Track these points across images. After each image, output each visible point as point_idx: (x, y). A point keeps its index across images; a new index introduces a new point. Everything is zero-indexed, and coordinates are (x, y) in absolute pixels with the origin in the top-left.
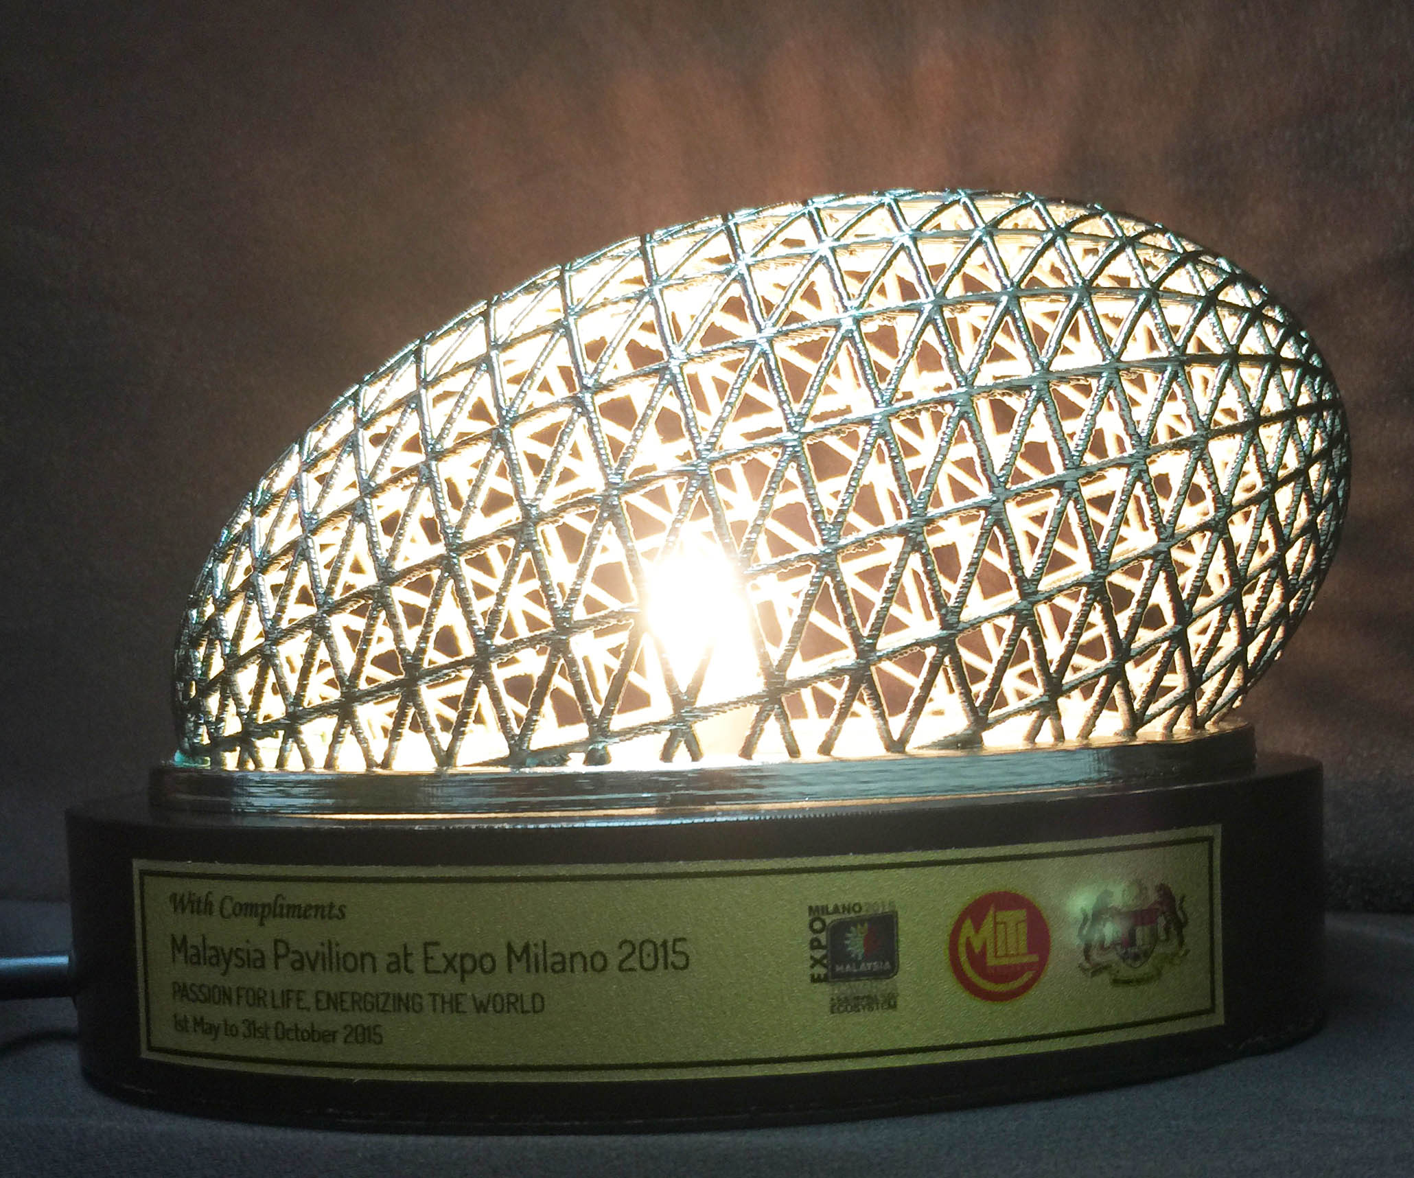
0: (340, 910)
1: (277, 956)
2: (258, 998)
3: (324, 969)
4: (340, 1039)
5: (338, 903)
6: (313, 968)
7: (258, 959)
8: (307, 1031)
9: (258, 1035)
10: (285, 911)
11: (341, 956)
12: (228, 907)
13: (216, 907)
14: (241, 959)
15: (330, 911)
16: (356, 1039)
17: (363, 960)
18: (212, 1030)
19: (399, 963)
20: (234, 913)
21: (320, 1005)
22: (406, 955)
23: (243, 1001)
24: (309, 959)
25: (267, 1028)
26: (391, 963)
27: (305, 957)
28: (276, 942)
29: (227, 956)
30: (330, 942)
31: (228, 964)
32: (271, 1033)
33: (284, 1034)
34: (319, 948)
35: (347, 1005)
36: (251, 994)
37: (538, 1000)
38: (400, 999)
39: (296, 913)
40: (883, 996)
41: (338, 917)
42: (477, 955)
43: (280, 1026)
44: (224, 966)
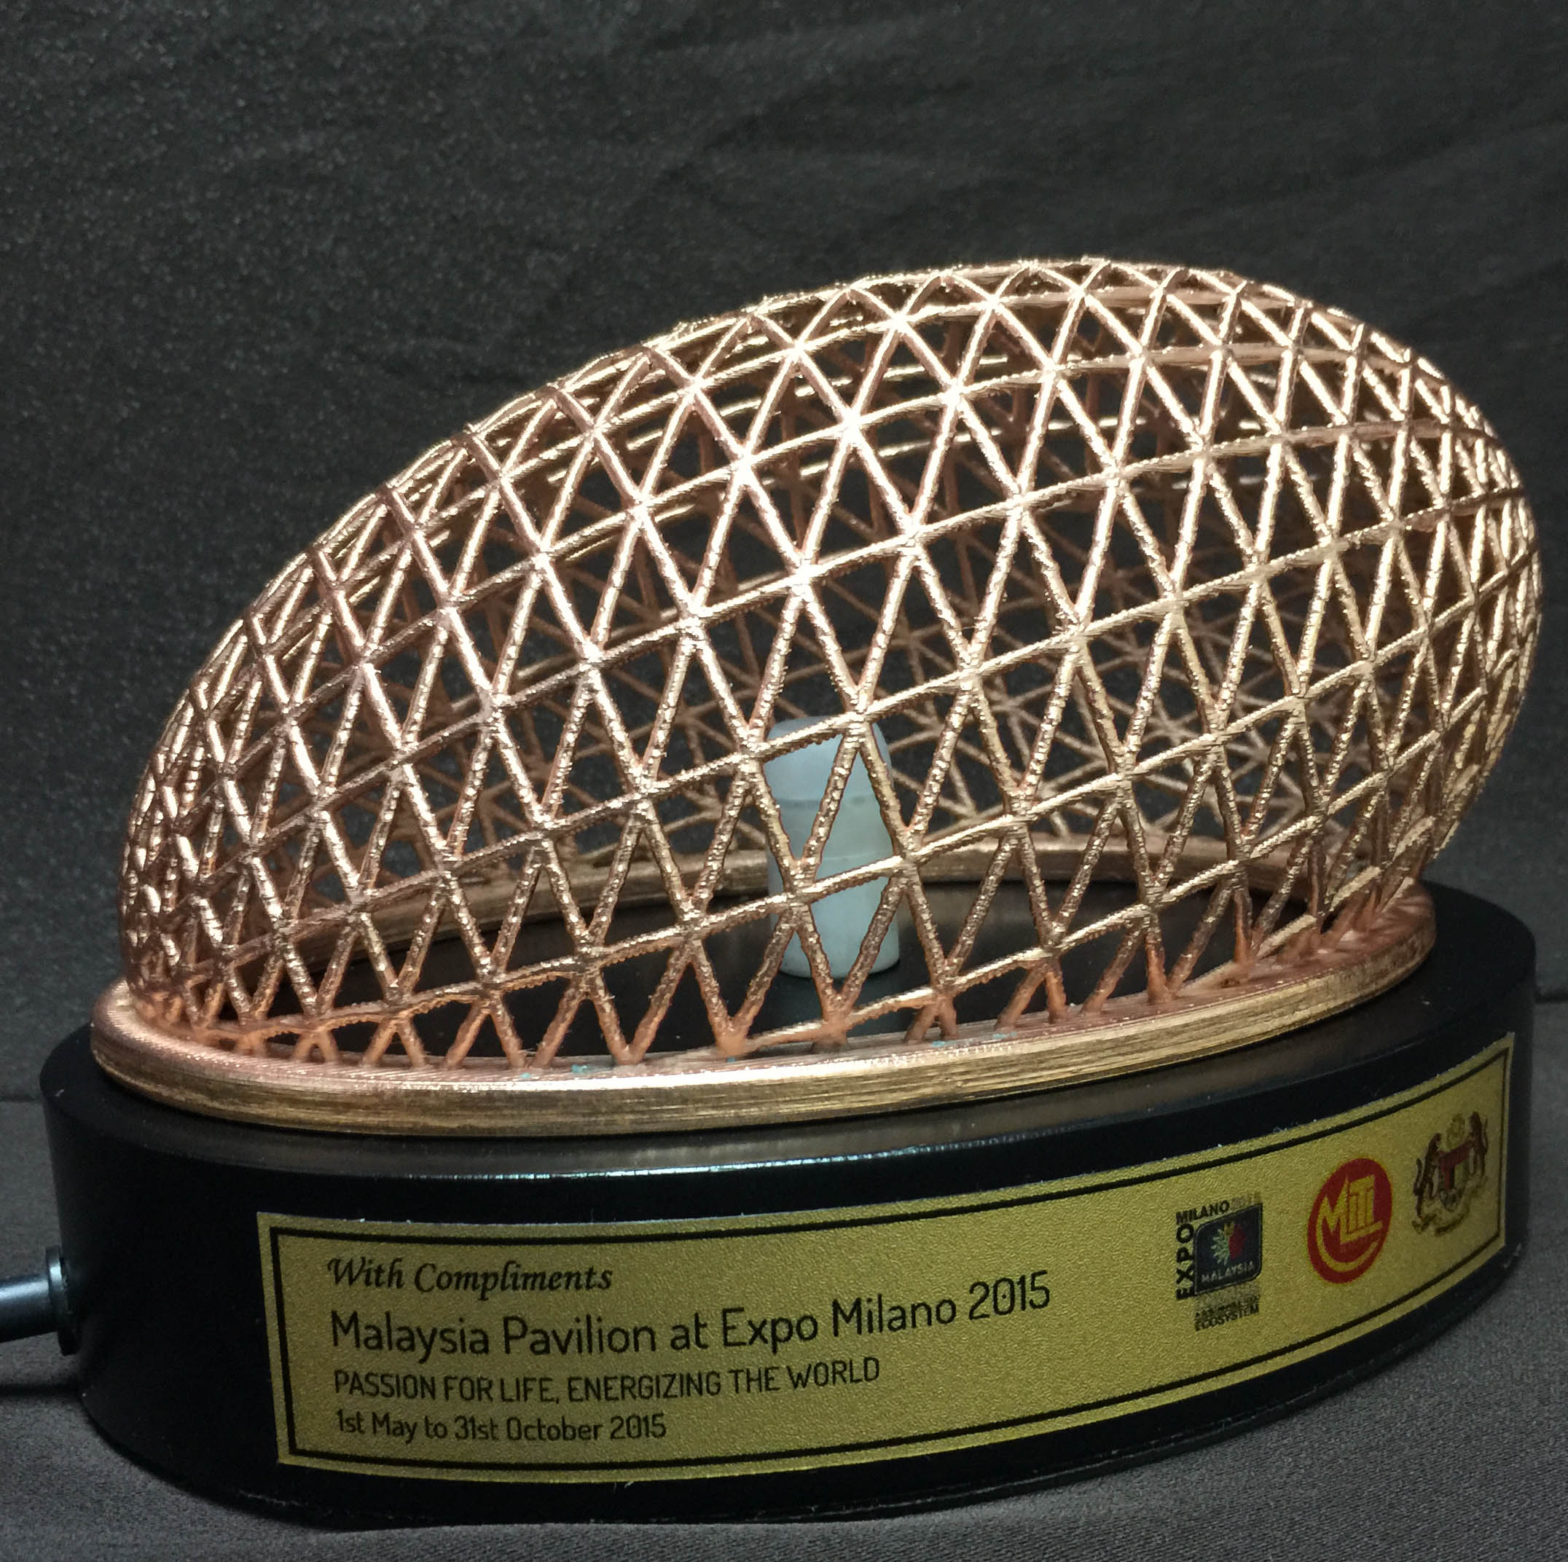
0: (604, 1276)
1: (508, 1338)
2: (480, 1389)
3: (580, 1351)
4: (604, 1433)
5: (600, 1270)
6: (563, 1350)
7: (479, 1342)
8: (557, 1428)
9: (479, 1435)
10: (520, 1282)
11: (605, 1334)
12: (428, 1278)
13: (408, 1279)
14: (450, 1341)
15: (588, 1280)
16: (629, 1433)
17: (635, 1337)
18: (403, 1429)
19: (687, 1337)
20: (439, 1284)
21: (575, 1395)
22: (698, 1326)
23: (454, 1393)
24: (557, 1338)
25: (493, 1426)
26: (677, 1338)
27: (551, 1338)
28: (506, 1320)
29: (427, 1340)
30: (589, 1318)
31: (428, 1348)
32: (501, 1432)
33: (520, 1432)
34: (572, 1325)
35: (616, 1391)
36: (467, 1384)
37: (871, 1363)
38: (689, 1378)
39: (537, 1285)
40: (1246, 1301)
41: (600, 1286)
42: (794, 1320)
43: (514, 1424)
44: (421, 1351)
